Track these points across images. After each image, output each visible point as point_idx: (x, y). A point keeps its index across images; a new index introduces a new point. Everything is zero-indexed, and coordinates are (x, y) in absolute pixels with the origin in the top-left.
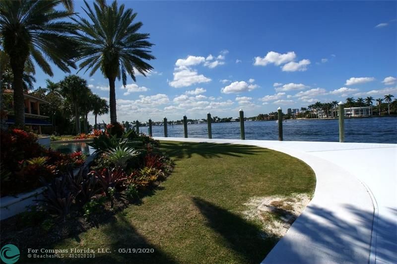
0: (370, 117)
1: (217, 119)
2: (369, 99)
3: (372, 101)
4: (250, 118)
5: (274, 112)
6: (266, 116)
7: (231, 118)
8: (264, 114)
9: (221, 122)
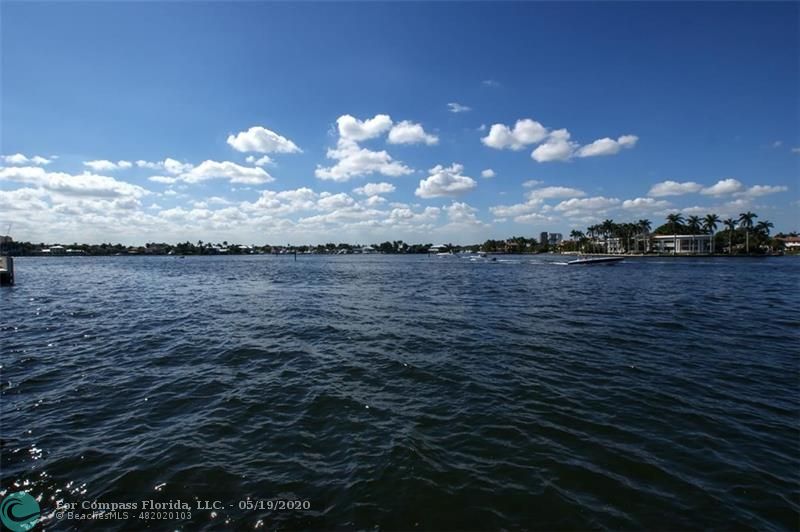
0: (711, 256)
1: (401, 247)
2: (712, 220)
3: (716, 223)
4: (468, 248)
5: (517, 237)
6: (502, 244)
7: (429, 246)
8: (496, 240)
9: (410, 252)
